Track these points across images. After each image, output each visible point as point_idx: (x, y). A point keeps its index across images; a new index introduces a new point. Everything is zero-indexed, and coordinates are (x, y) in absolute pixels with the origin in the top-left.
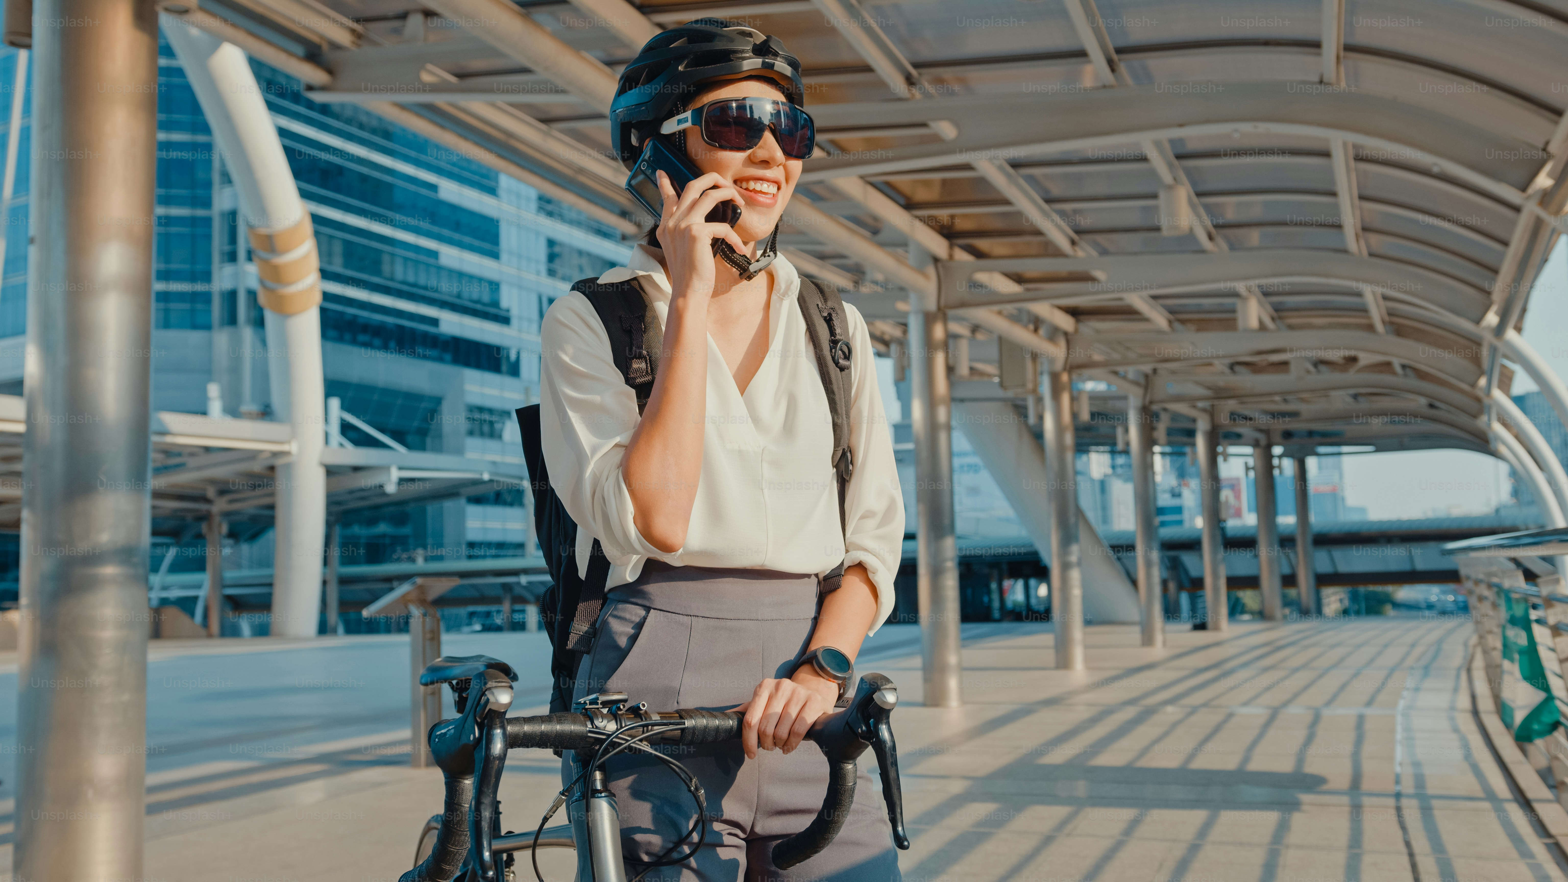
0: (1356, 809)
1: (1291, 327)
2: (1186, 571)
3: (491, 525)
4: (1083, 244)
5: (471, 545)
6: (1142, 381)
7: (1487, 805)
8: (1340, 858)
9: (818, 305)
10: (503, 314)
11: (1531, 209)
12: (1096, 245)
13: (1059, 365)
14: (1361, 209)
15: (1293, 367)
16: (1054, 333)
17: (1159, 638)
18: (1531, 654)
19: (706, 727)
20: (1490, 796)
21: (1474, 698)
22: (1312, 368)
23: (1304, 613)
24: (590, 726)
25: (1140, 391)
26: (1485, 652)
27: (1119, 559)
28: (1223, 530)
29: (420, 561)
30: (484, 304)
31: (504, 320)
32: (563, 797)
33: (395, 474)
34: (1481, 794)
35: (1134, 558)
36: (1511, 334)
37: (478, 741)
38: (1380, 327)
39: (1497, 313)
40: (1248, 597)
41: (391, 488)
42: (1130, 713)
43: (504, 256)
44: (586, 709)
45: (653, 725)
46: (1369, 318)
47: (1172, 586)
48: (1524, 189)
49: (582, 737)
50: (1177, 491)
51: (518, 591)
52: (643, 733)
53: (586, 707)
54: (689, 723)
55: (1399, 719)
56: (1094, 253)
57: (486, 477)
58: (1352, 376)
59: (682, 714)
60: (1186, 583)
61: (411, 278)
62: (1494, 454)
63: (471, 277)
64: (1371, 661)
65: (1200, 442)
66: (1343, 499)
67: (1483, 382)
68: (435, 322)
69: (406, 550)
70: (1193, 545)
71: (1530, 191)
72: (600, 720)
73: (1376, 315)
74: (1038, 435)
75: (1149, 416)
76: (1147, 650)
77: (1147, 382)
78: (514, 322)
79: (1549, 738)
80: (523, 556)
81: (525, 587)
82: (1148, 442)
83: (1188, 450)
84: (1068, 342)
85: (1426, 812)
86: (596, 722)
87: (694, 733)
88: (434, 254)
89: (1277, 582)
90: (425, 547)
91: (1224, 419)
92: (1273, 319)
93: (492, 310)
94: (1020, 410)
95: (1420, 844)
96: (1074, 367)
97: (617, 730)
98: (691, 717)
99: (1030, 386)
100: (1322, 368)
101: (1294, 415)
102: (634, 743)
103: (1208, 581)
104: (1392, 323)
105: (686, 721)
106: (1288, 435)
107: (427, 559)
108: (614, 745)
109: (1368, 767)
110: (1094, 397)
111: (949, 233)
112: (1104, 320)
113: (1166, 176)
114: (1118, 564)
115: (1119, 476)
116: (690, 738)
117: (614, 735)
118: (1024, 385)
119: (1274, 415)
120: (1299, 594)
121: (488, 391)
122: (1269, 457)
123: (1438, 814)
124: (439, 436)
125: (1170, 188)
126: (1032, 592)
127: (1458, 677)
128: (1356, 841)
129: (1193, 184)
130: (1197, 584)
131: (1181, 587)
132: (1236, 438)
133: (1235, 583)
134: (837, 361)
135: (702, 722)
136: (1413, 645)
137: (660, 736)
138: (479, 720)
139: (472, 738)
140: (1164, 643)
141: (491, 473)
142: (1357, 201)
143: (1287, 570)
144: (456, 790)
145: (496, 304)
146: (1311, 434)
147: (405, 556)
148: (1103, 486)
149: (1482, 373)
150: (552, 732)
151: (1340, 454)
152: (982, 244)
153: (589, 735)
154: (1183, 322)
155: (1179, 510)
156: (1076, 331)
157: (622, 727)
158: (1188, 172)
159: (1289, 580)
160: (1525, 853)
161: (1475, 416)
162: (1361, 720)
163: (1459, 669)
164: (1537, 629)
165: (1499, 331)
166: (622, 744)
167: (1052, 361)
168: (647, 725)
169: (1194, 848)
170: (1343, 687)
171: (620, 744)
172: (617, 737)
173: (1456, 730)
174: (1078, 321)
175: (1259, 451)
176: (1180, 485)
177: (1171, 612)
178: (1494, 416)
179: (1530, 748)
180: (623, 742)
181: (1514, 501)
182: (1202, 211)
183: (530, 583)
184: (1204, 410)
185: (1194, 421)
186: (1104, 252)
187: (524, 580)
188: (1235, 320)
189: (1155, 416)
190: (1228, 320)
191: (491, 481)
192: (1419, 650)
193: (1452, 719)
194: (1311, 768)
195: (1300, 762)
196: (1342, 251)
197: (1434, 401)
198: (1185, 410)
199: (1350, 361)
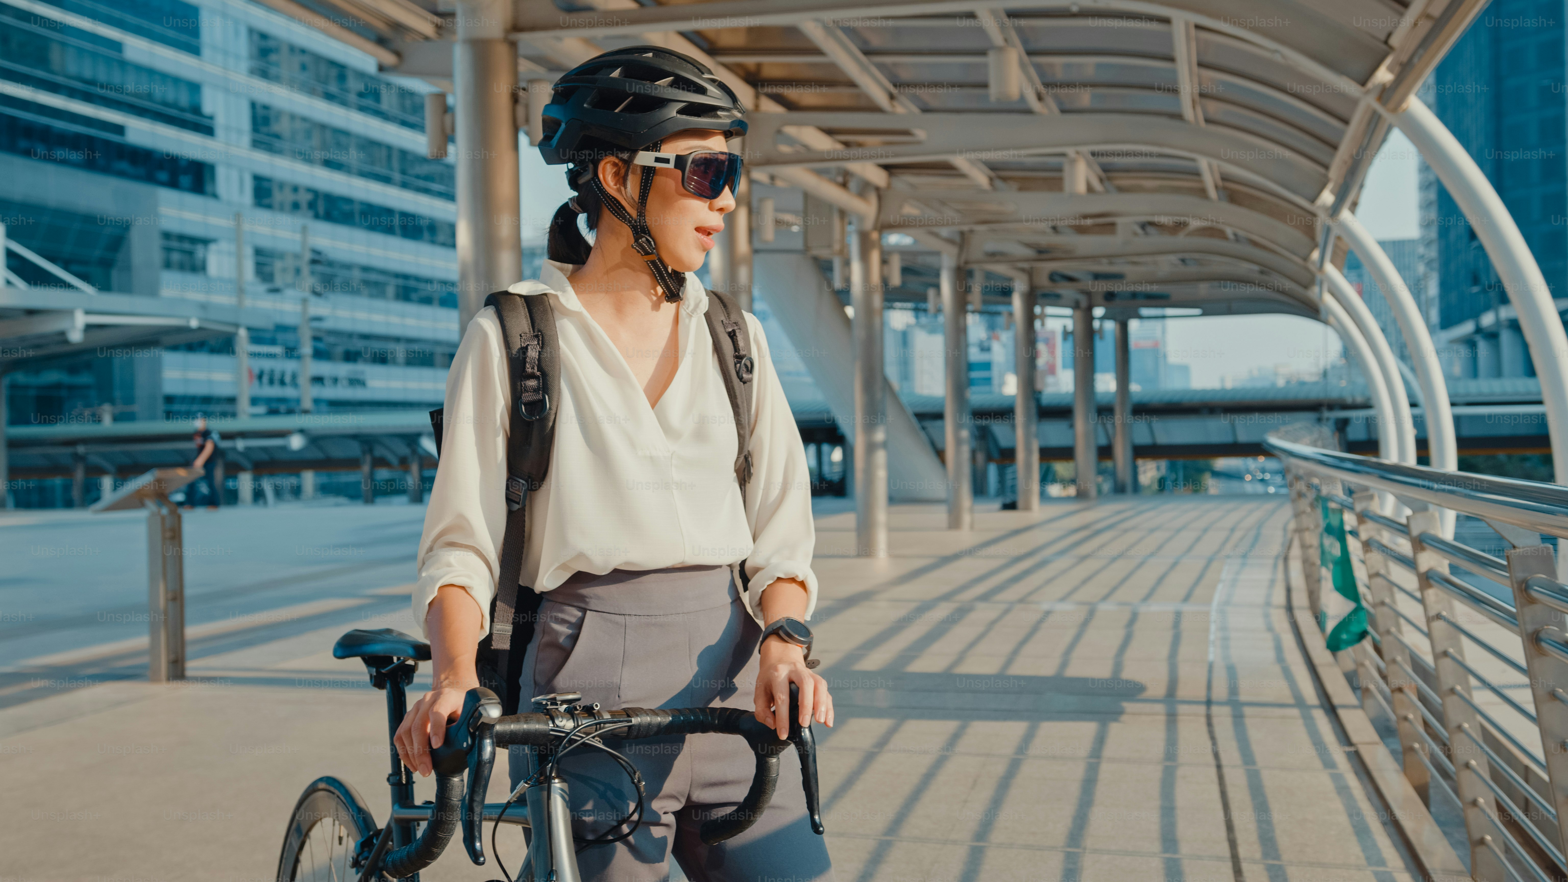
0: (1172, 718)
1: (1121, 190)
2: (995, 441)
3: (193, 375)
4: (903, 99)
5: (170, 399)
6: (957, 239)
7: (1295, 712)
8: (1155, 773)
9: (722, 321)
10: (206, 122)
11: (1369, 102)
12: (915, 99)
13: (869, 224)
14: (1199, 77)
15: (1119, 229)
16: (865, 188)
17: (966, 518)
18: (1344, 565)
19: (650, 724)
20: (1299, 702)
21: (1289, 591)
22: (1139, 231)
23: (1119, 489)
24: (551, 725)
25: (954, 250)
26: (1304, 547)
27: (924, 428)
28: (1038, 401)
29: (107, 420)
30: (182, 110)
31: (206, 129)
32: (526, 785)
33: (81, 320)
34: (1291, 701)
35: (942, 430)
36: (1345, 214)
37: (471, 748)
38: (1212, 193)
39: (1332, 192)
40: (1061, 468)
41: (76, 336)
42: (941, 612)
43: (206, 52)
44: (548, 710)
45: (605, 723)
46: (1201, 181)
47: (980, 457)
48: (1363, 83)
49: (545, 735)
50: (986, 344)
51: (231, 457)
52: (596, 731)
53: (548, 707)
54: (635, 721)
55: (1214, 616)
56: (915, 110)
57: (194, 323)
58: (1181, 240)
59: (629, 713)
60: (996, 454)
61: (88, 73)
62: (1326, 322)
63: (165, 77)
64: (1190, 549)
65: (1017, 303)
66: (1165, 356)
67: (1315, 255)
68: (119, 129)
69: (88, 405)
70: (1005, 413)
71: (1370, 85)
72: (560, 719)
73: (1209, 181)
74: (842, 297)
75: (963, 274)
76: (953, 534)
77: (962, 241)
78: (219, 131)
79: (1357, 646)
80: (234, 415)
81: (240, 453)
82: (961, 305)
83: (1001, 308)
84: (880, 198)
85: (1238, 719)
86: (557, 722)
87: (639, 729)
88: (117, 46)
89: (1092, 455)
90: (112, 401)
91: (1043, 281)
92: (1101, 180)
93: (189, 116)
94: (824, 267)
95: (1230, 754)
96: (884, 227)
97: (575, 728)
98: (637, 715)
99: (837, 247)
100: (1150, 229)
101: (1117, 277)
102: (588, 739)
103: (1020, 455)
104: (1225, 188)
105: (633, 719)
106: (1110, 297)
107: (116, 419)
108: (571, 742)
109: (1184, 671)
110: (903, 252)
111: (754, 79)
112: (918, 175)
113: (997, 39)
114: (922, 434)
115: (922, 327)
116: (635, 734)
117: (573, 733)
118: (830, 246)
119: (1097, 276)
120: (1115, 467)
121: (188, 215)
122: (1090, 318)
123: (1248, 722)
124: (128, 268)
125: (1000, 49)
126: (825, 459)
127: (1275, 566)
128: (1171, 755)
129: (1025, 41)
130: (1007, 456)
131: (989, 458)
132: (1055, 299)
133: (1049, 454)
134: (741, 377)
135: (647, 719)
136: (1233, 530)
137: (610, 732)
138: (472, 731)
139: (465, 745)
140: (972, 527)
141: (200, 319)
142: (1195, 68)
143: (1103, 441)
144: (447, 787)
145: (196, 110)
146: (1134, 295)
147: (87, 413)
148: (905, 338)
149: (1315, 246)
150: (519, 731)
151: (1164, 317)
152: (791, 93)
153: (551, 733)
154: (1004, 179)
155: (987, 366)
156: (889, 186)
157: (578, 726)
158: (1020, 31)
159: (1105, 452)
160: (1329, 764)
161: (1306, 287)
162: (1178, 618)
163: (1277, 558)
164: (1351, 541)
165: (1335, 210)
166: (579, 741)
167: (861, 218)
168: (600, 723)
169: (1014, 766)
170: (1161, 580)
171: (577, 741)
172: (574, 735)
173: (1270, 629)
174: (891, 175)
175: (1079, 314)
176: (989, 338)
177: (979, 490)
178: (1325, 287)
179: (1341, 654)
180: (579, 739)
181: (1343, 361)
182: (1032, 72)
183: (248, 449)
184: (1023, 270)
185: (1010, 279)
186: (926, 110)
187: (240, 444)
188: (1060, 180)
189: (970, 274)
190: (1054, 179)
191: (200, 329)
192: (1238, 534)
193: (1267, 616)
194: (1128, 674)
195: (1118, 666)
196: (1178, 116)
197: (1266, 269)
198: (1001, 269)
199: (1179, 226)
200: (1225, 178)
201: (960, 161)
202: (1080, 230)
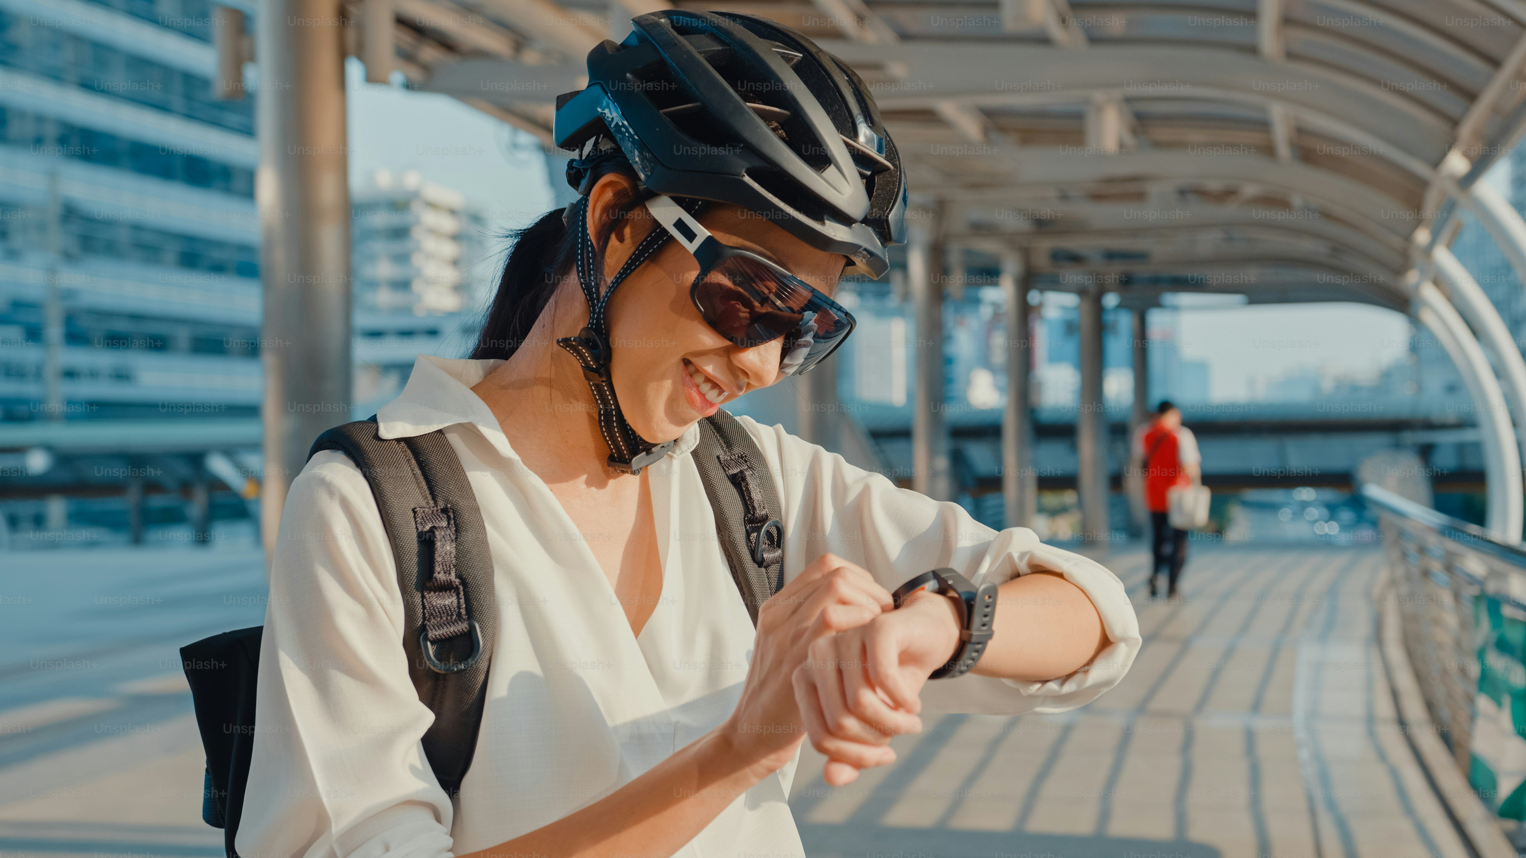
1: (1158, 145)
4: (875, 22)
6: (935, 206)
9: (719, 457)
12: (892, 23)
15: (1151, 198)
21: (1395, 695)
22: (1177, 199)
27: (881, 452)
36: (1481, 186)
38: (1283, 150)
39: (1466, 157)
46: (1270, 136)
55: (1300, 734)
56: (890, 36)
58: (1230, 210)
64: (1245, 628)
65: (1006, 286)
66: (1178, 350)
67: (1423, 236)
70: (990, 432)
73: (1281, 134)
77: (940, 209)
82: (937, 292)
89: (1102, 484)
91: (1041, 261)
92: (1135, 135)
100: (1192, 197)
101: (1140, 257)
104: (1300, 144)
106: (1127, 281)
119: (1111, 256)
122: (1100, 308)
132: (1055, 284)
133: (1048, 484)
136: (1298, 599)
143: (1113, 468)
146: (1160, 279)
149: (1423, 224)
154: (1003, 130)
159: (1116, 481)
161: (1398, 273)
162: (1250, 738)
165: (1466, 180)
173: (1381, 755)
175: (1085, 300)
178: (1428, 275)
184: (1017, 247)
185: (1000, 258)
186: (905, 37)
188: (1082, 131)
190: (1073, 130)
193: (1373, 736)
194: (1197, 831)
195: (1181, 819)
196: (1252, 50)
197: (1338, 248)
198: (988, 246)
199: (1228, 194)
200: (1301, 130)
201: (947, 108)
202: (1096, 197)
